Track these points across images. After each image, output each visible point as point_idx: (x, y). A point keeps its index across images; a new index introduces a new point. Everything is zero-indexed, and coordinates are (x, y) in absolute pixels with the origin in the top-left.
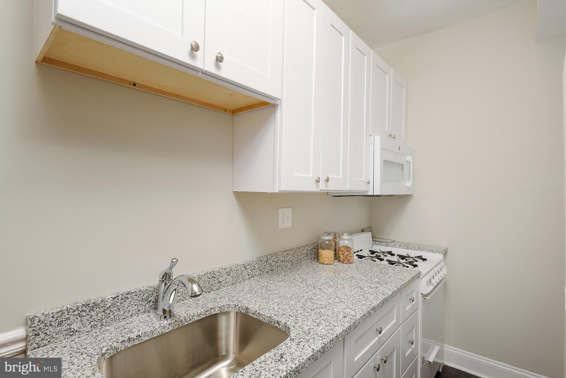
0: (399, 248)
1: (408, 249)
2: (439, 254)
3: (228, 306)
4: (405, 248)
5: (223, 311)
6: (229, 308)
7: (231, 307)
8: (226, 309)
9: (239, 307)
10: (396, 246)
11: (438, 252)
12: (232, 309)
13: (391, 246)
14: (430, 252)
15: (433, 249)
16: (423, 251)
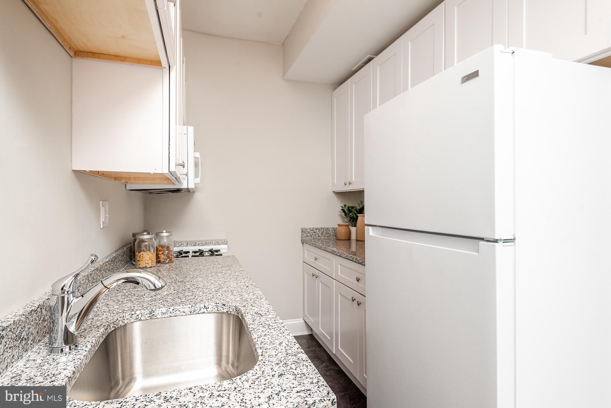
0: (187, 246)
1: (196, 245)
2: (224, 245)
3: (122, 318)
4: (193, 245)
5: (118, 326)
6: (123, 320)
7: (126, 319)
8: (121, 323)
9: (137, 314)
10: (183, 245)
11: (223, 243)
12: (128, 321)
13: (178, 246)
14: (216, 245)
15: (219, 242)
16: (210, 245)
